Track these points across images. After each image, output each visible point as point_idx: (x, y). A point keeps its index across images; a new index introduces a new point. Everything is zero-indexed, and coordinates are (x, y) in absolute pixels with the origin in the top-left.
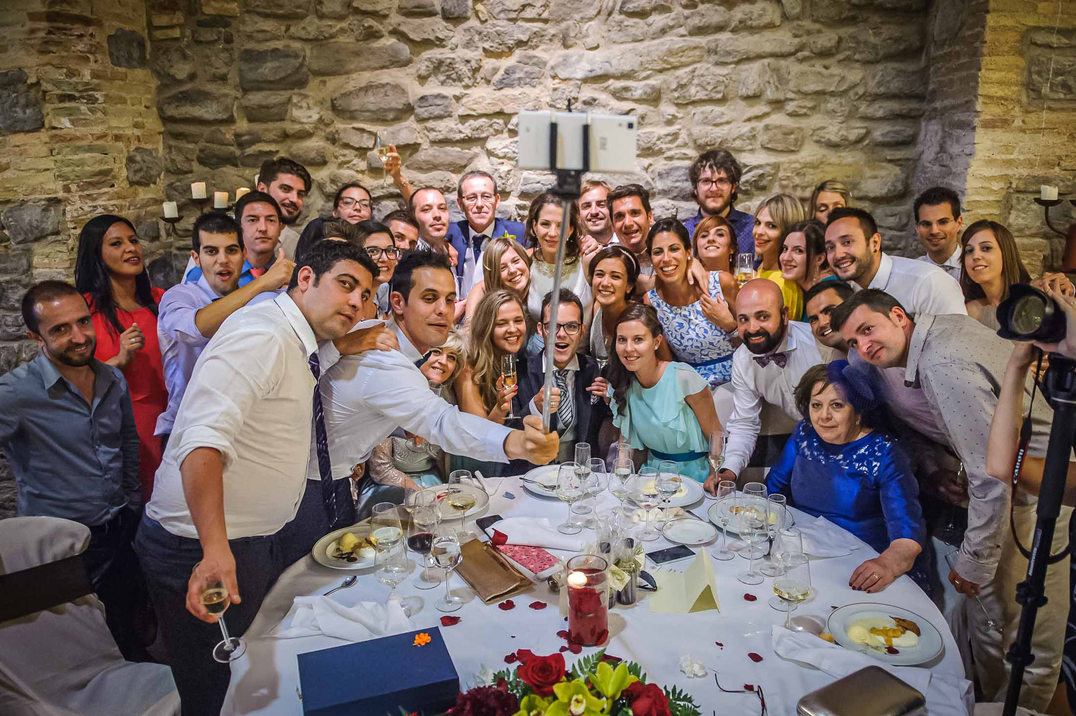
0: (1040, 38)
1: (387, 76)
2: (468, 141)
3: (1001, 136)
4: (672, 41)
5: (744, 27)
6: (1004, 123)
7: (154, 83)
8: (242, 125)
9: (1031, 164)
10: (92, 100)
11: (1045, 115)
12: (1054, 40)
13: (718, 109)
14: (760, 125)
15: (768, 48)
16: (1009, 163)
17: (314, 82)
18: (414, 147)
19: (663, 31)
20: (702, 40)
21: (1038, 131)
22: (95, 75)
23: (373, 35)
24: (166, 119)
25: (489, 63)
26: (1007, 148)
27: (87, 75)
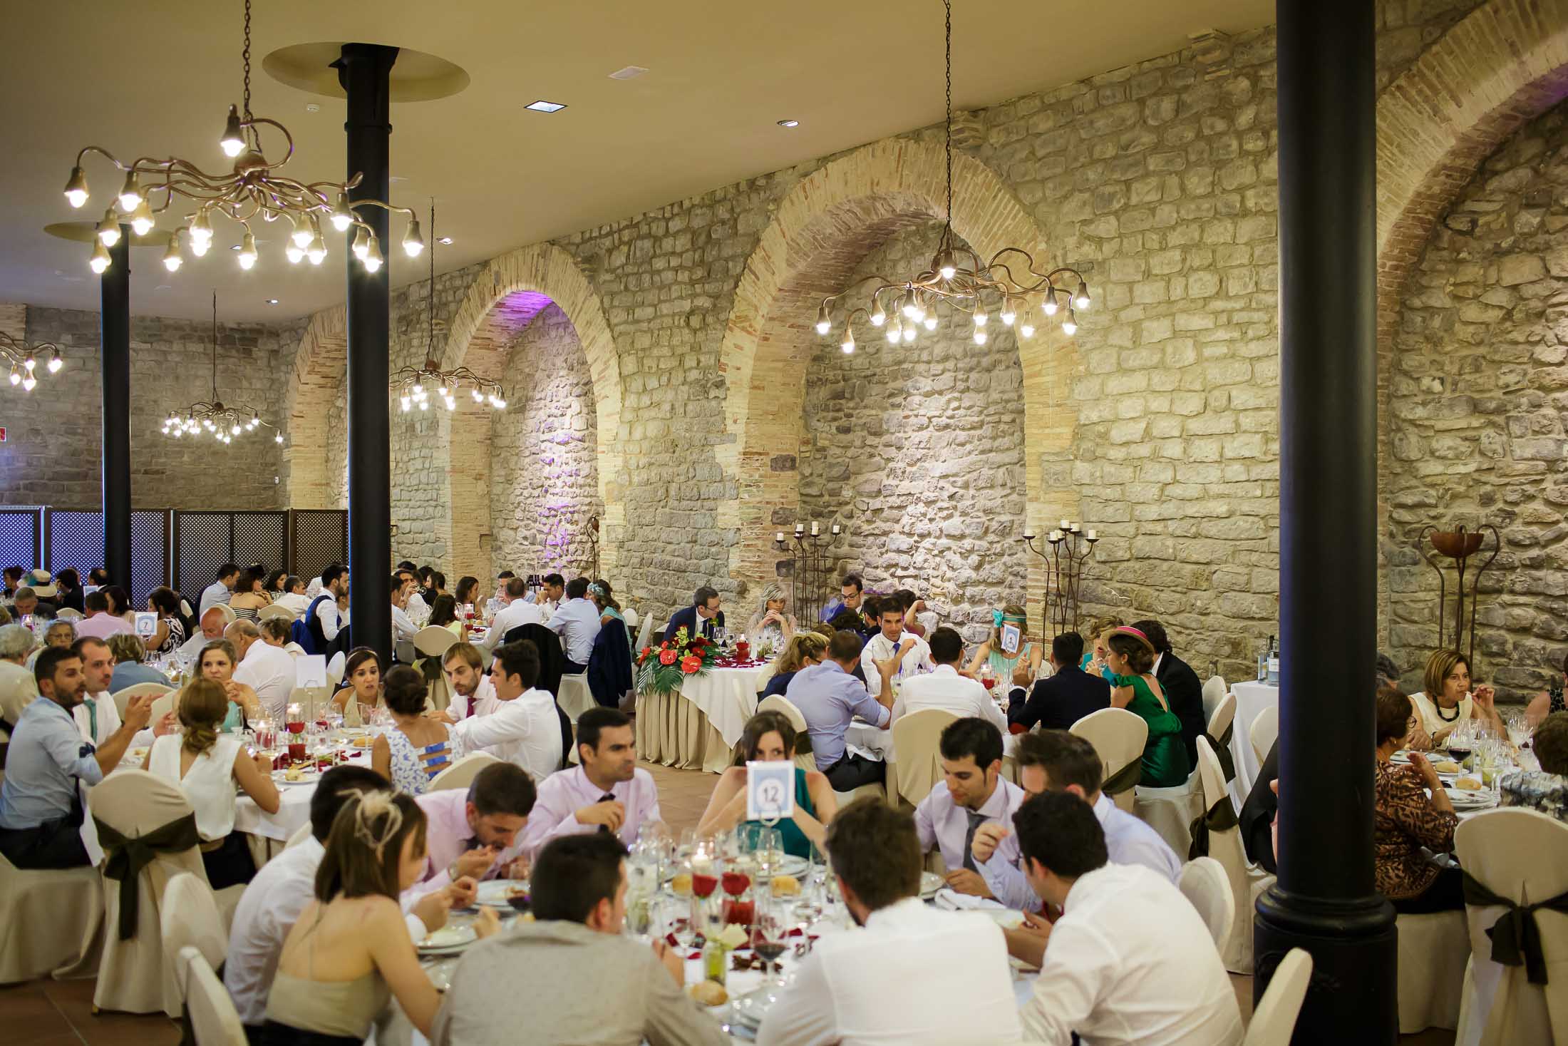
0: (1045, 458)
1: (874, 476)
2: (900, 508)
3: (1035, 504)
4: (973, 458)
5: (998, 450)
6: (1036, 499)
7: (799, 477)
8: (826, 498)
9: (1049, 520)
10: (758, 486)
11: (1053, 495)
12: (1051, 458)
13: (990, 492)
14: (1005, 500)
15: (1007, 460)
16: (1040, 519)
17: (853, 477)
18: (881, 510)
19: (970, 453)
20: (984, 457)
21: (1050, 502)
22: (761, 476)
23: (872, 456)
24: (802, 495)
25: (909, 469)
26: (1039, 511)
27: (757, 476)
